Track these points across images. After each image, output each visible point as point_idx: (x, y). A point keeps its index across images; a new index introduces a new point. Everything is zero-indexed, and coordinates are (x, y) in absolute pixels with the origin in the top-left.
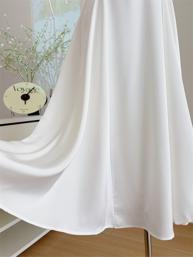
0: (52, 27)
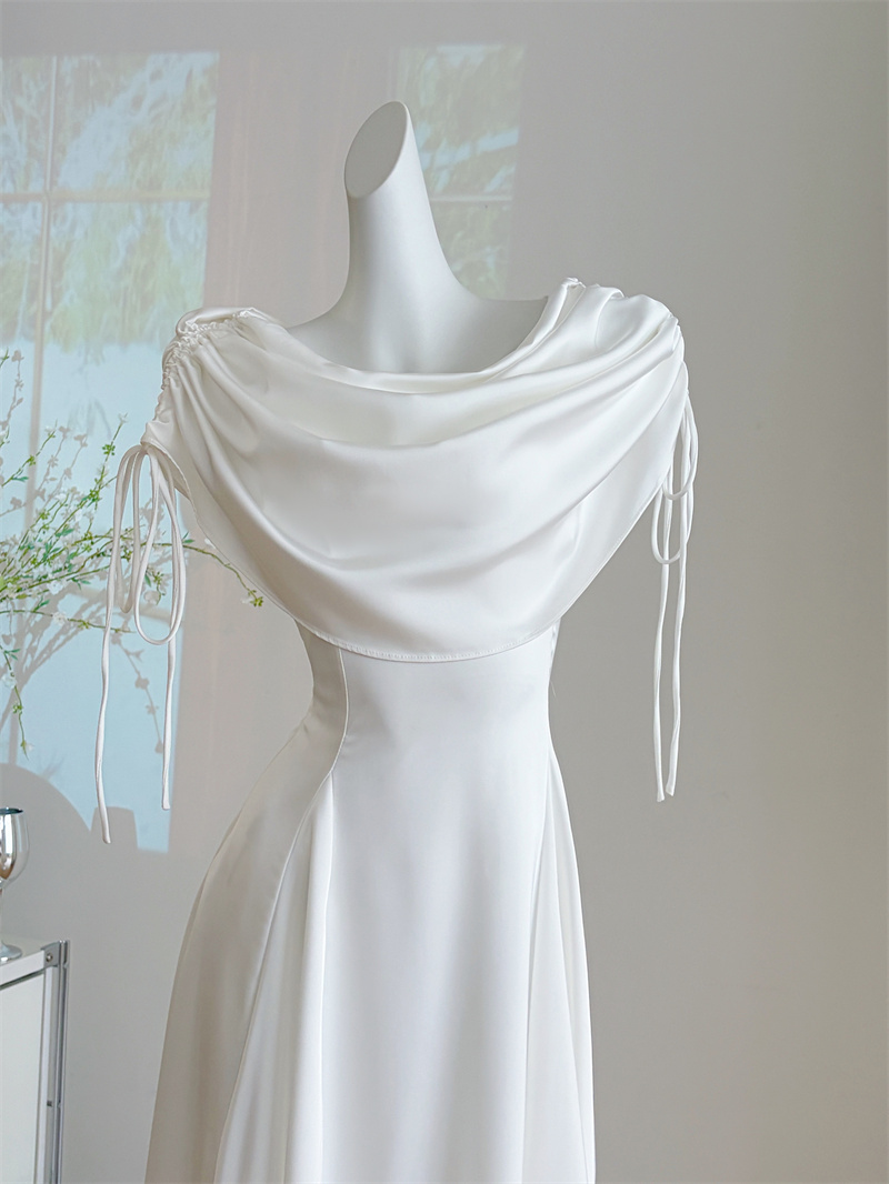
0: (21, 400)
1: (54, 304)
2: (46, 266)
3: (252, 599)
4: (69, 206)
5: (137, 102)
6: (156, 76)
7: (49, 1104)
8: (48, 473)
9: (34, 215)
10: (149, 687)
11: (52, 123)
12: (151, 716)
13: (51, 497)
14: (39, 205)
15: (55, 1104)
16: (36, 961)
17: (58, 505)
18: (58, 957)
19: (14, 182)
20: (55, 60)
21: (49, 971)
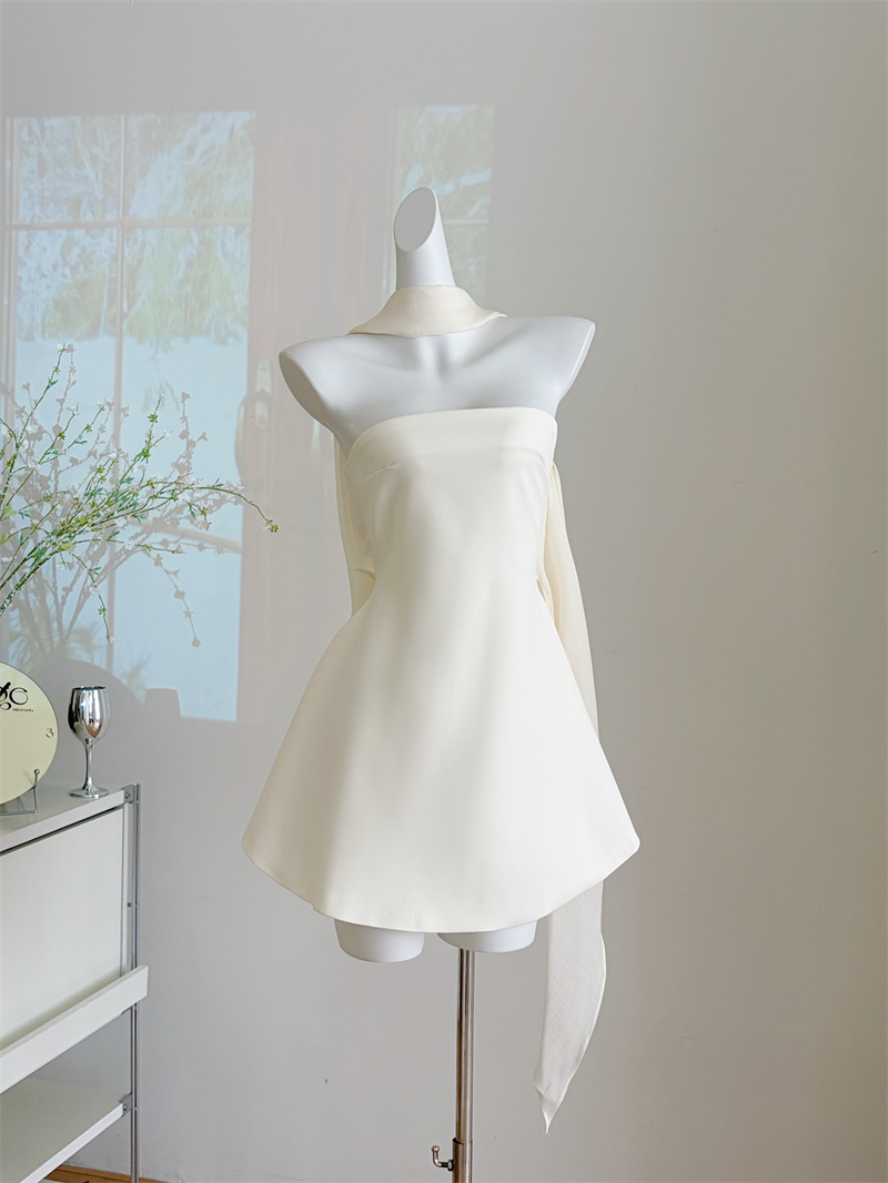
1: (130, 307)
2: (122, 278)
3: (269, 526)
4: (139, 231)
5: (191, 150)
6: (205, 130)
7: (129, 905)
8: (98, 438)
9: (111, 239)
10: (185, 597)
11: (122, 165)
12: (188, 619)
13: (102, 456)
14: (115, 231)
15: (133, 905)
16: (118, 798)
17: (110, 462)
18: (133, 796)
19: (93, 213)
20: (123, 117)
21: (126, 805)
